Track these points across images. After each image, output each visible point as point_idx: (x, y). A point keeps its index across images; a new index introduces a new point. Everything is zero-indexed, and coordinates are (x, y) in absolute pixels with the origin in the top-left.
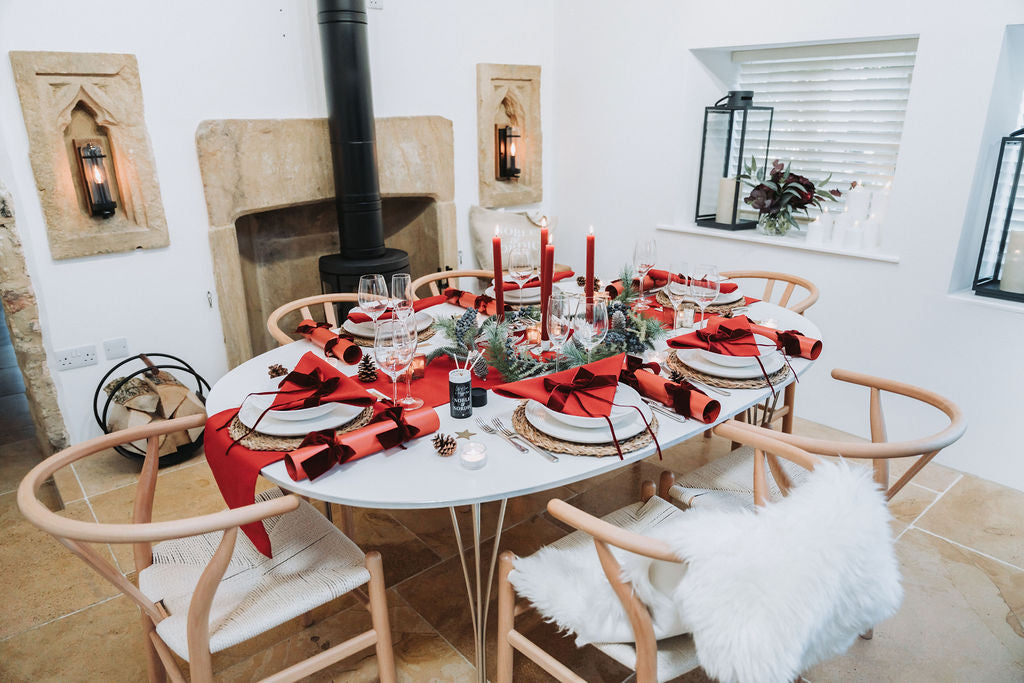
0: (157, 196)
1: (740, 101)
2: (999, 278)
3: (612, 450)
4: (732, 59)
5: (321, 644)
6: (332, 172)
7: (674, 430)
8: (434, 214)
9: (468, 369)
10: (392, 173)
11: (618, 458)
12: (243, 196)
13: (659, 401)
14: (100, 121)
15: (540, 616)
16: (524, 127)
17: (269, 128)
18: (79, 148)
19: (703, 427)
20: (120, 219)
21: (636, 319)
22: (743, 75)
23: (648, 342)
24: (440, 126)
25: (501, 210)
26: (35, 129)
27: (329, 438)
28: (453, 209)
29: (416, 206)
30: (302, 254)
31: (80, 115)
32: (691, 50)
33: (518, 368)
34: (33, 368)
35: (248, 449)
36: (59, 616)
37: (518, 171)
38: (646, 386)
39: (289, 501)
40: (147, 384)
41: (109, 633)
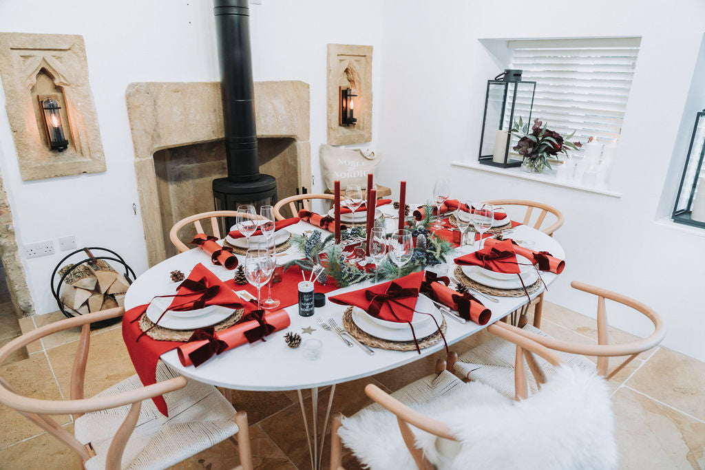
0: (97, 136)
1: (512, 77)
2: (691, 210)
3: (413, 347)
4: (508, 46)
5: (205, 466)
6: (222, 120)
7: (458, 329)
8: (295, 149)
9: (312, 281)
10: (265, 121)
11: (417, 352)
12: (159, 136)
13: (448, 306)
14: (57, 82)
15: (359, 463)
16: (360, 90)
17: (178, 89)
18: (42, 102)
19: (479, 328)
20: (71, 152)
21: (434, 241)
22: (515, 58)
23: (442, 257)
24: (300, 89)
25: (343, 147)
26: (10, 88)
27: (209, 335)
28: (308, 147)
29: (282, 144)
30: (201, 176)
31: (43, 78)
32: (479, 40)
33: (348, 277)
34: (9, 256)
35: (152, 339)
36: (22, 439)
37: (355, 120)
38: (439, 294)
39: (179, 381)
40: (89, 269)
41: (56, 454)
